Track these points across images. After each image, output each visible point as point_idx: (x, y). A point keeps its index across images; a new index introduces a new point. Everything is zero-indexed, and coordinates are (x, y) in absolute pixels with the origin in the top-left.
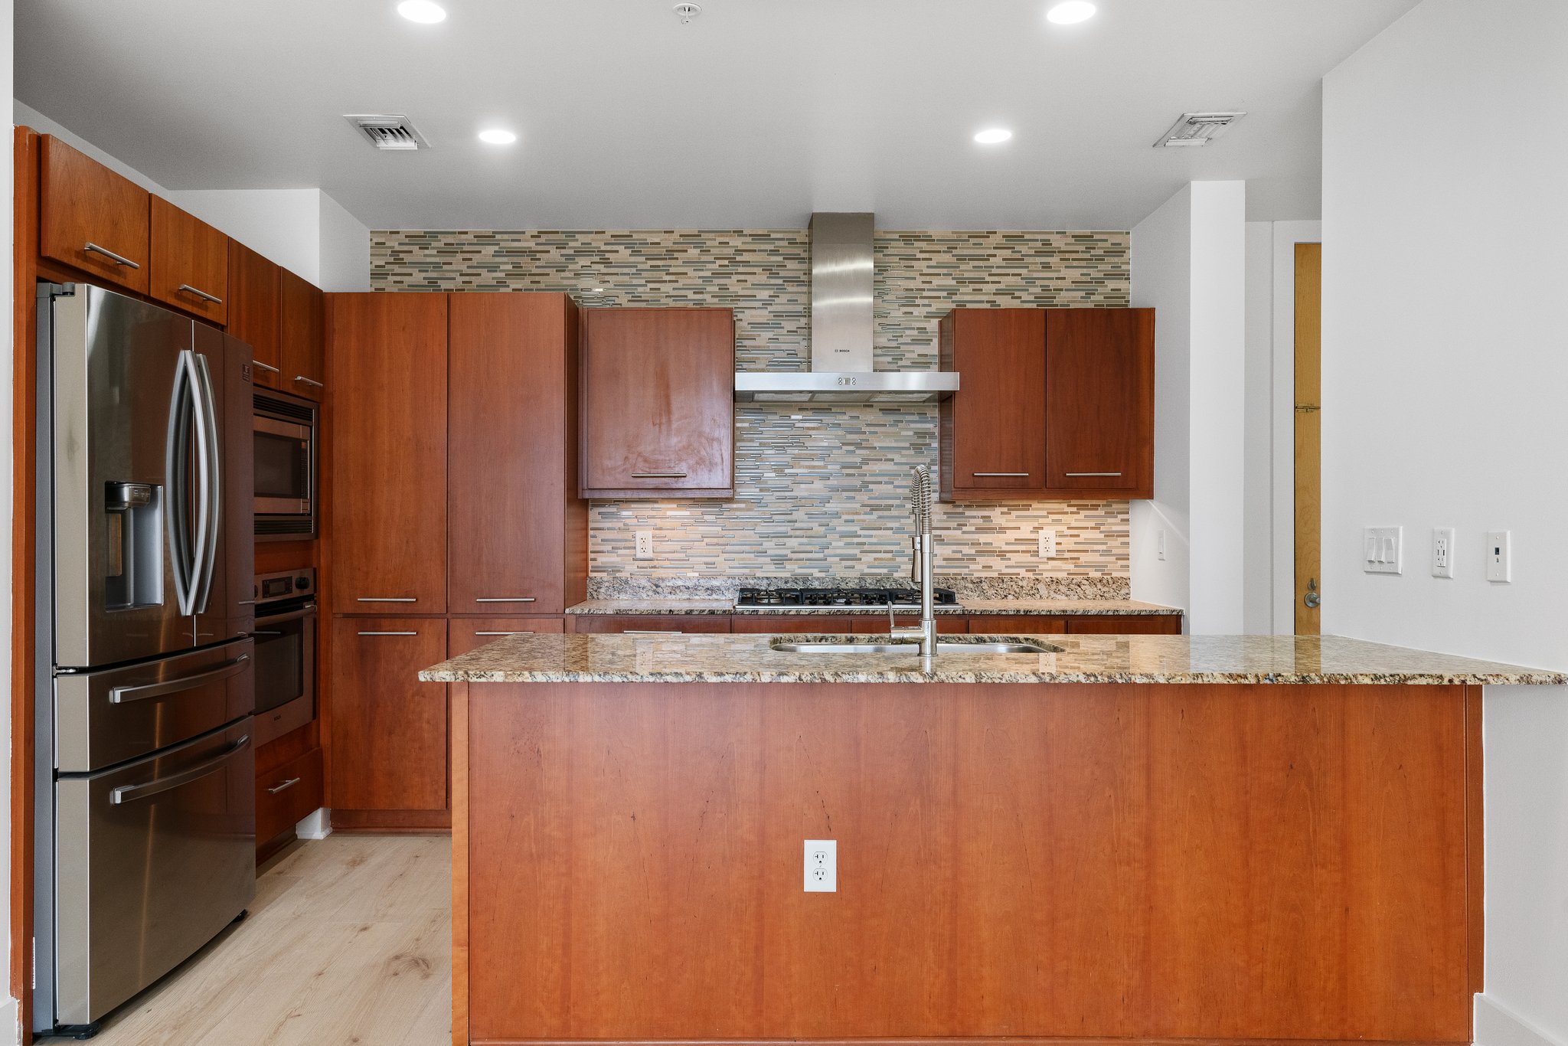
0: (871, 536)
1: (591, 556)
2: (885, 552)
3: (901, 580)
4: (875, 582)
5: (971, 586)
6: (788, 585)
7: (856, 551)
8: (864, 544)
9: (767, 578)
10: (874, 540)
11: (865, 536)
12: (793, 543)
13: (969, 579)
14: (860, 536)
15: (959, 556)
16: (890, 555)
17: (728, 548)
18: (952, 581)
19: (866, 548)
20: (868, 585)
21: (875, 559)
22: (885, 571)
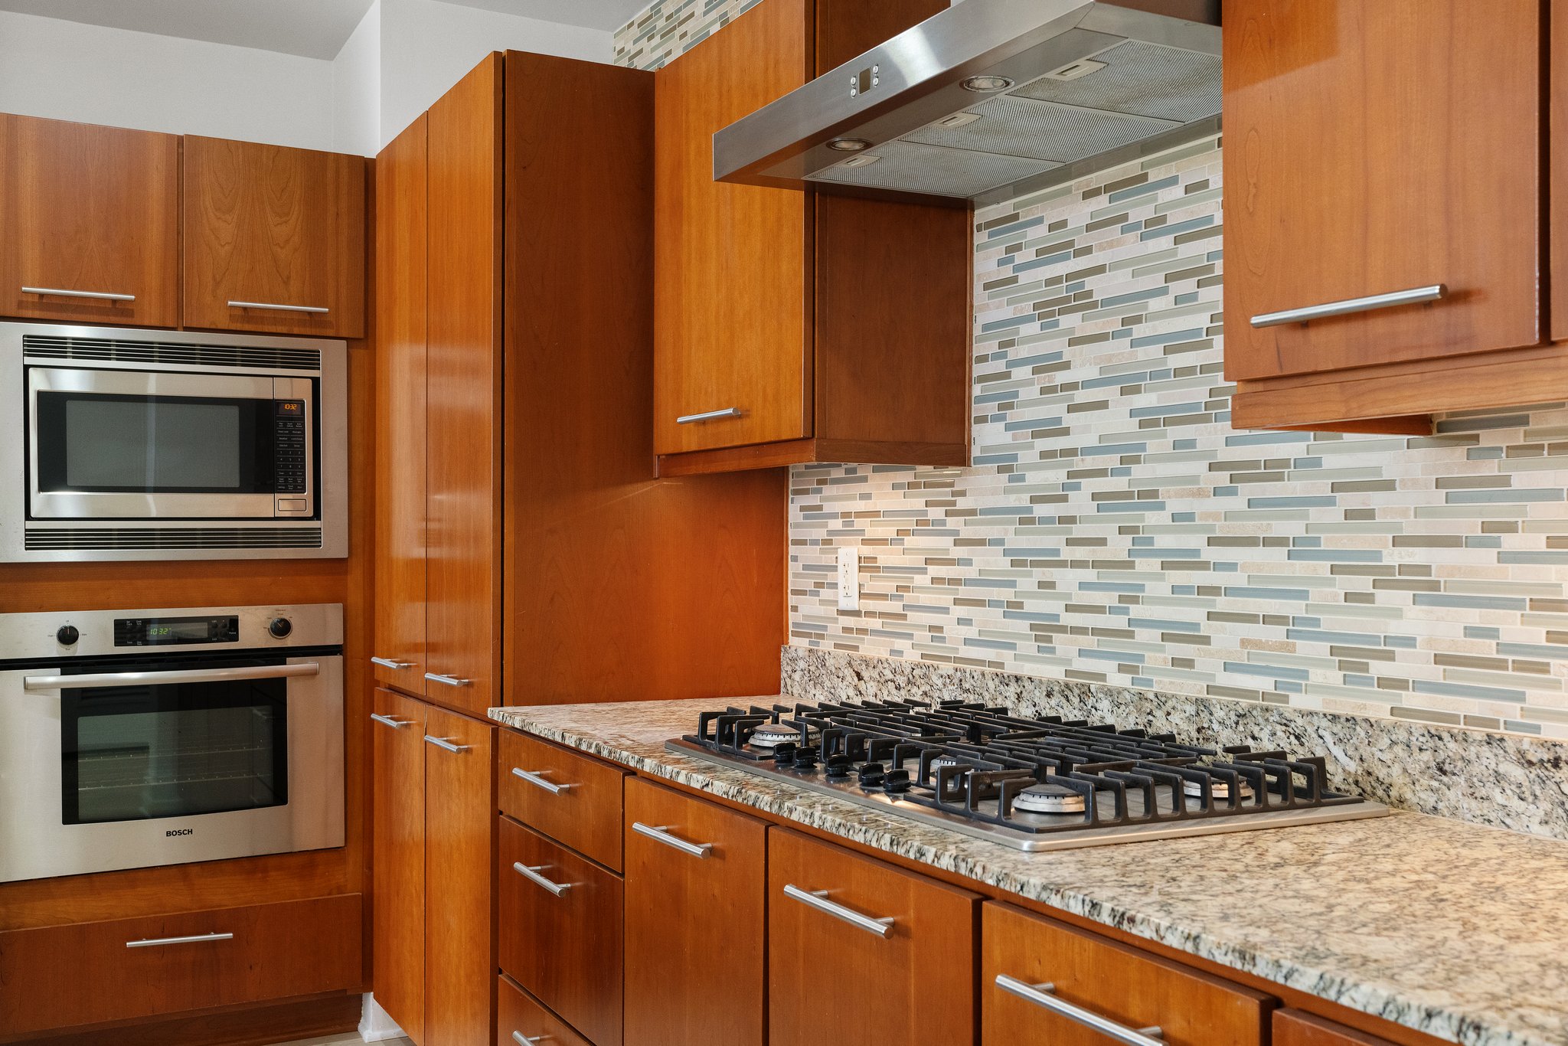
0: (1232, 567)
1: (792, 600)
2: (1267, 619)
3: (1300, 721)
4: (1234, 718)
5: (1517, 773)
6: (1053, 702)
7: (1194, 614)
8: (1214, 591)
9: (1017, 679)
10: (1238, 579)
11: (1218, 566)
12: (1067, 580)
13: (1510, 745)
14: (1204, 566)
15: (1487, 649)
16: (1278, 633)
17: (964, 592)
18: (1452, 745)
19: (1222, 604)
20: (1216, 726)
21: (1244, 643)
22: (1264, 684)
